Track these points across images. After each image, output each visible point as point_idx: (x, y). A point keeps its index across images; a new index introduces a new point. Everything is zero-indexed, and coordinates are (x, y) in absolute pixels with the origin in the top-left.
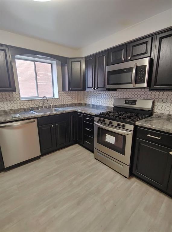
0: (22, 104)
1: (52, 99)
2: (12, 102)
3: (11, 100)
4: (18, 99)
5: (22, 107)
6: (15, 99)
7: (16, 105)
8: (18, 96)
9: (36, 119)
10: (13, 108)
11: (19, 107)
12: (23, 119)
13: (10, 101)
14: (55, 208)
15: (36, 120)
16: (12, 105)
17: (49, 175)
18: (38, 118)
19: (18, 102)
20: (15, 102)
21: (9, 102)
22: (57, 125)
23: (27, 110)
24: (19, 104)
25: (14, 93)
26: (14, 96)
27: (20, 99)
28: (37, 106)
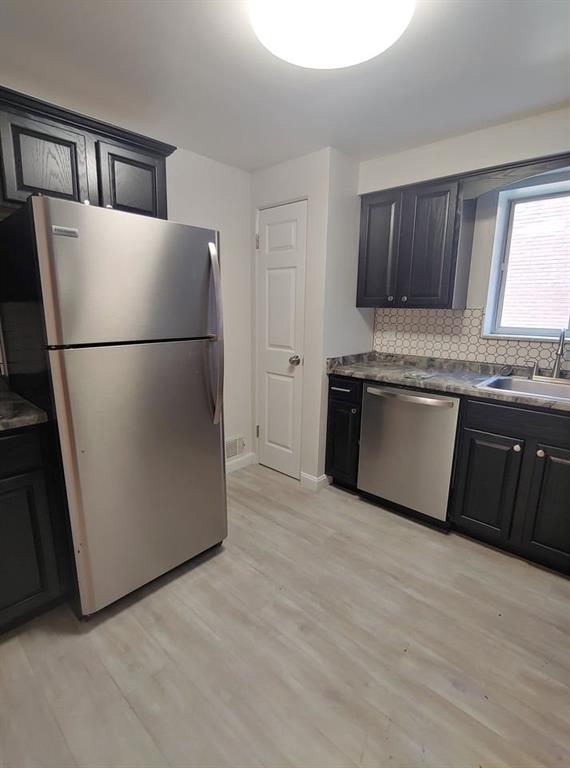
0: (482, 349)
2: (455, 339)
3: (453, 331)
4: (475, 331)
5: (481, 359)
6: (465, 331)
8: (476, 322)
9: (459, 400)
10: (454, 356)
11: (471, 358)
12: (422, 386)
13: (452, 334)
14: (302, 628)
15: (457, 401)
16: (455, 347)
17: (396, 578)
18: (465, 399)
19: (474, 340)
20: (464, 339)
21: (447, 338)
22: (540, 453)
23: (492, 371)
24: (473, 348)
25: (467, 313)
26: (466, 322)
27: (480, 333)
28: (531, 365)
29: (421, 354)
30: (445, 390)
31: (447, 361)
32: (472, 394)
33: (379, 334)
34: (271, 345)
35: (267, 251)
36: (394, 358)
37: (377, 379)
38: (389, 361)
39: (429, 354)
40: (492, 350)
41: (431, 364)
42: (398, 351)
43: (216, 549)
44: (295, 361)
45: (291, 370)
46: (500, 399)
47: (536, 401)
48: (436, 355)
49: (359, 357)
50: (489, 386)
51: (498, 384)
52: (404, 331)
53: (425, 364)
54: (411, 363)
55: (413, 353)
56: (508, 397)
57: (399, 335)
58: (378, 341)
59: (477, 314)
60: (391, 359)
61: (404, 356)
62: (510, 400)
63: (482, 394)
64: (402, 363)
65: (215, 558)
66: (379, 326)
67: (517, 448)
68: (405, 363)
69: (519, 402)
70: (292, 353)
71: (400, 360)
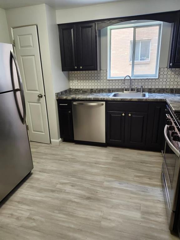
0: (108, 84)
1: (147, 79)
2: (99, 81)
3: (97, 78)
4: (105, 78)
5: (108, 87)
6: (102, 78)
7: (102, 84)
8: (105, 75)
9: (105, 102)
10: (99, 88)
11: (105, 87)
16: (99, 84)
18: (107, 101)
19: (105, 81)
20: (102, 81)
21: (96, 81)
22: (130, 115)
23: (111, 91)
24: (105, 84)
25: (102, 71)
26: (102, 75)
27: (106, 78)
28: (123, 88)
29: (87, 88)
30: (100, 100)
31: (97, 89)
32: (109, 100)
33: (71, 81)
34: (28, 90)
35: (20, 48)
36: (78, 90)
37: (76, 99)
38: (77, 92)
39: (90, 88)
40: (111, 84)
41: (92, 91)
42: (79, 88)
43: (30, 174)
44: (40, 96)
45: (39, 100)
46: (117, 100)
47: (127, 99)
48: (93, 88)
49: (66, 91)
50: (113, 96)
51: (115, 95)
52: (81, 80)
53: (89, 91)
54: (84, 92)
55: (85, 88)
56: (119, 99)
57: (79, 81)
58: (71, 84)
59: (105, 71)
60: (77, 91)
61: (82, 89)
62: (120, 100)
63: (111, 99)
64: (81, 92)
65: (30, 178)
66: (71, 78)
67: (123, 115)
68: (83, 92)
69: (122, 100)
70: (38, 93)
71: (80, 91)
